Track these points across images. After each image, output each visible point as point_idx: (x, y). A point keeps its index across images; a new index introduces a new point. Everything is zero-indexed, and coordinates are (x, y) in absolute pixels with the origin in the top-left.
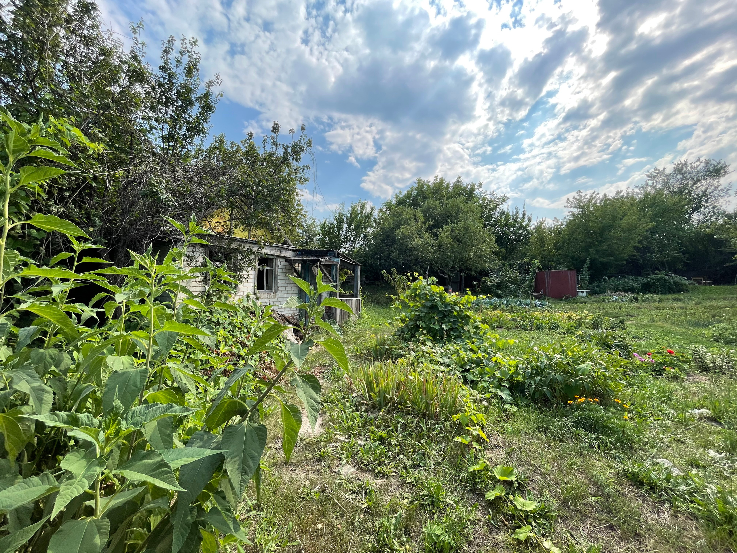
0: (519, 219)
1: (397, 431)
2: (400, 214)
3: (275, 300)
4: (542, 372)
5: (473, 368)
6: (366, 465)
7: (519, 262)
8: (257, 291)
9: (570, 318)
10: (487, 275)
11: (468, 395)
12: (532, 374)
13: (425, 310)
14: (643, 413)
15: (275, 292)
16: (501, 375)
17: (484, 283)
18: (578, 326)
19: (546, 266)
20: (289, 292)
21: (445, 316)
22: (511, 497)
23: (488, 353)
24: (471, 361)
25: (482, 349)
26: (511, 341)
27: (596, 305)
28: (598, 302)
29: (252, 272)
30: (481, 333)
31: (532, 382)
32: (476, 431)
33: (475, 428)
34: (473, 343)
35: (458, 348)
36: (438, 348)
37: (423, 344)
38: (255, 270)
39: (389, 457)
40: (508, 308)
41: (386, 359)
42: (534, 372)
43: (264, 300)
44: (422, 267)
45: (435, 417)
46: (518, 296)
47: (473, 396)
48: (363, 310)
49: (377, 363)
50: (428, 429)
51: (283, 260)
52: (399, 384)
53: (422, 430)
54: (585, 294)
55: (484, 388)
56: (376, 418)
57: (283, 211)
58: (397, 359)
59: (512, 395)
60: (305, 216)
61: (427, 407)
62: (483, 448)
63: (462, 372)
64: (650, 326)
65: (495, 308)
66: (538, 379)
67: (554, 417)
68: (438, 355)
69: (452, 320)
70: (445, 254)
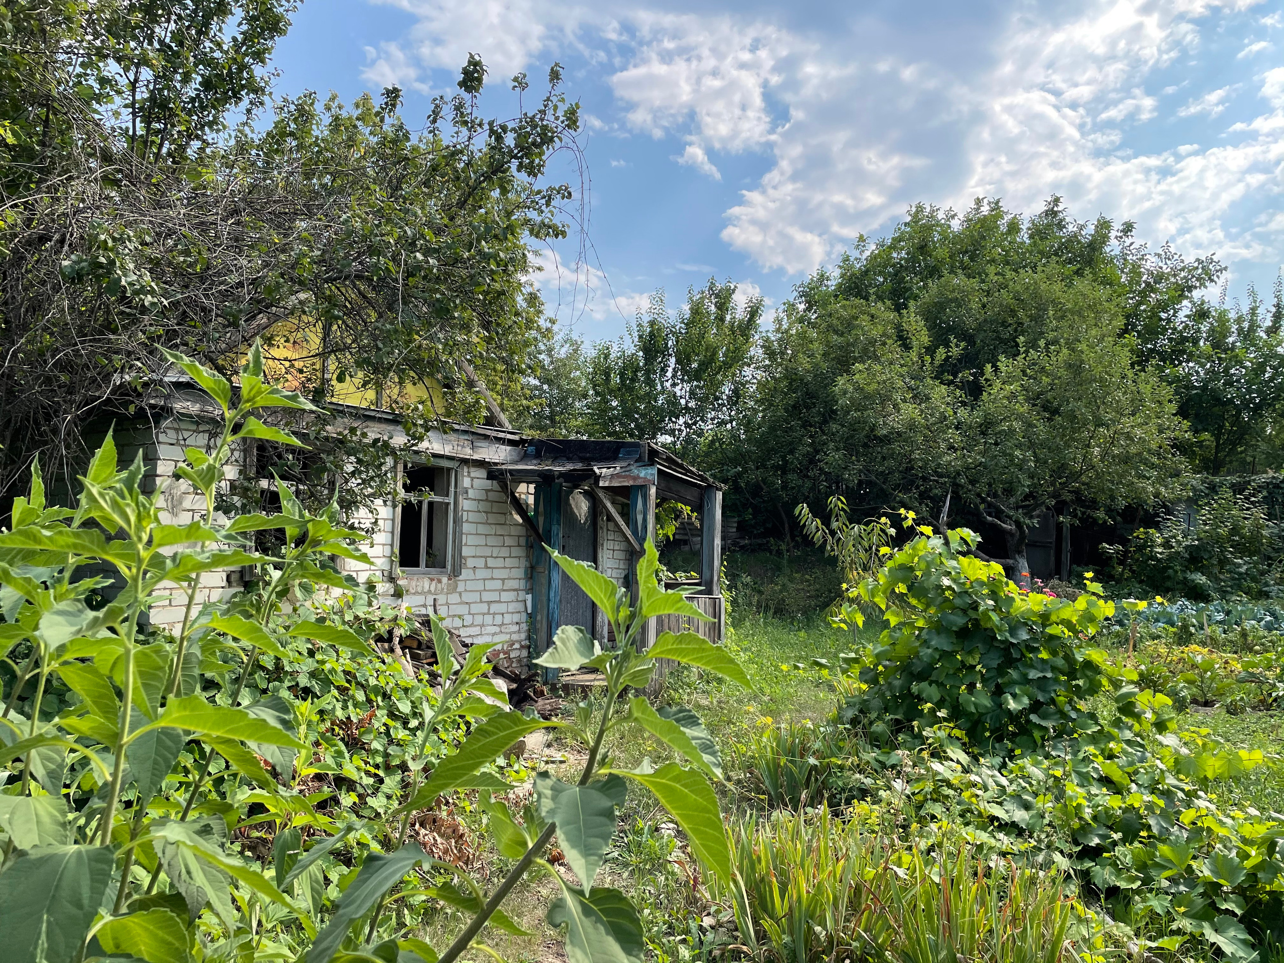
0: (1260, 333)
2: (850, 324)
3: (454, 598)
5: (1115, 844)
7: (1262, 478)
8: (398, 571)
10: (1151, 521)
11: (1099, 941)
13: (941, 641)
15: (456, 573)
16: (1214, 872)
17: (1141, 548)
20: (497, 574)
21: (1010, 662)
23: (1167, 794)
24: (1104, 819)
25: (1143, 779)
29: (384, 512)
34: (1111, 757)
35: (1058, 773)
36: (988, 772)
37: (938, 754)
38: (394, 506)
40: (1231, 636)
41: (813, 802)
43: (420, 600)
44: (923, 496)
46: (1265, 595)
47: (1117, 944)
48: (730, 635)
49: (781, 815)
51: (482, 473)
52: (858, 891)
55: (1153, 916)
57: (486, 326)
58: (848, 802)
59: (1257, 942)
60: (547, 334)
65: (1184, 637)
68: (989, 794)
69: (1033, 674)
70: (1005, 454)
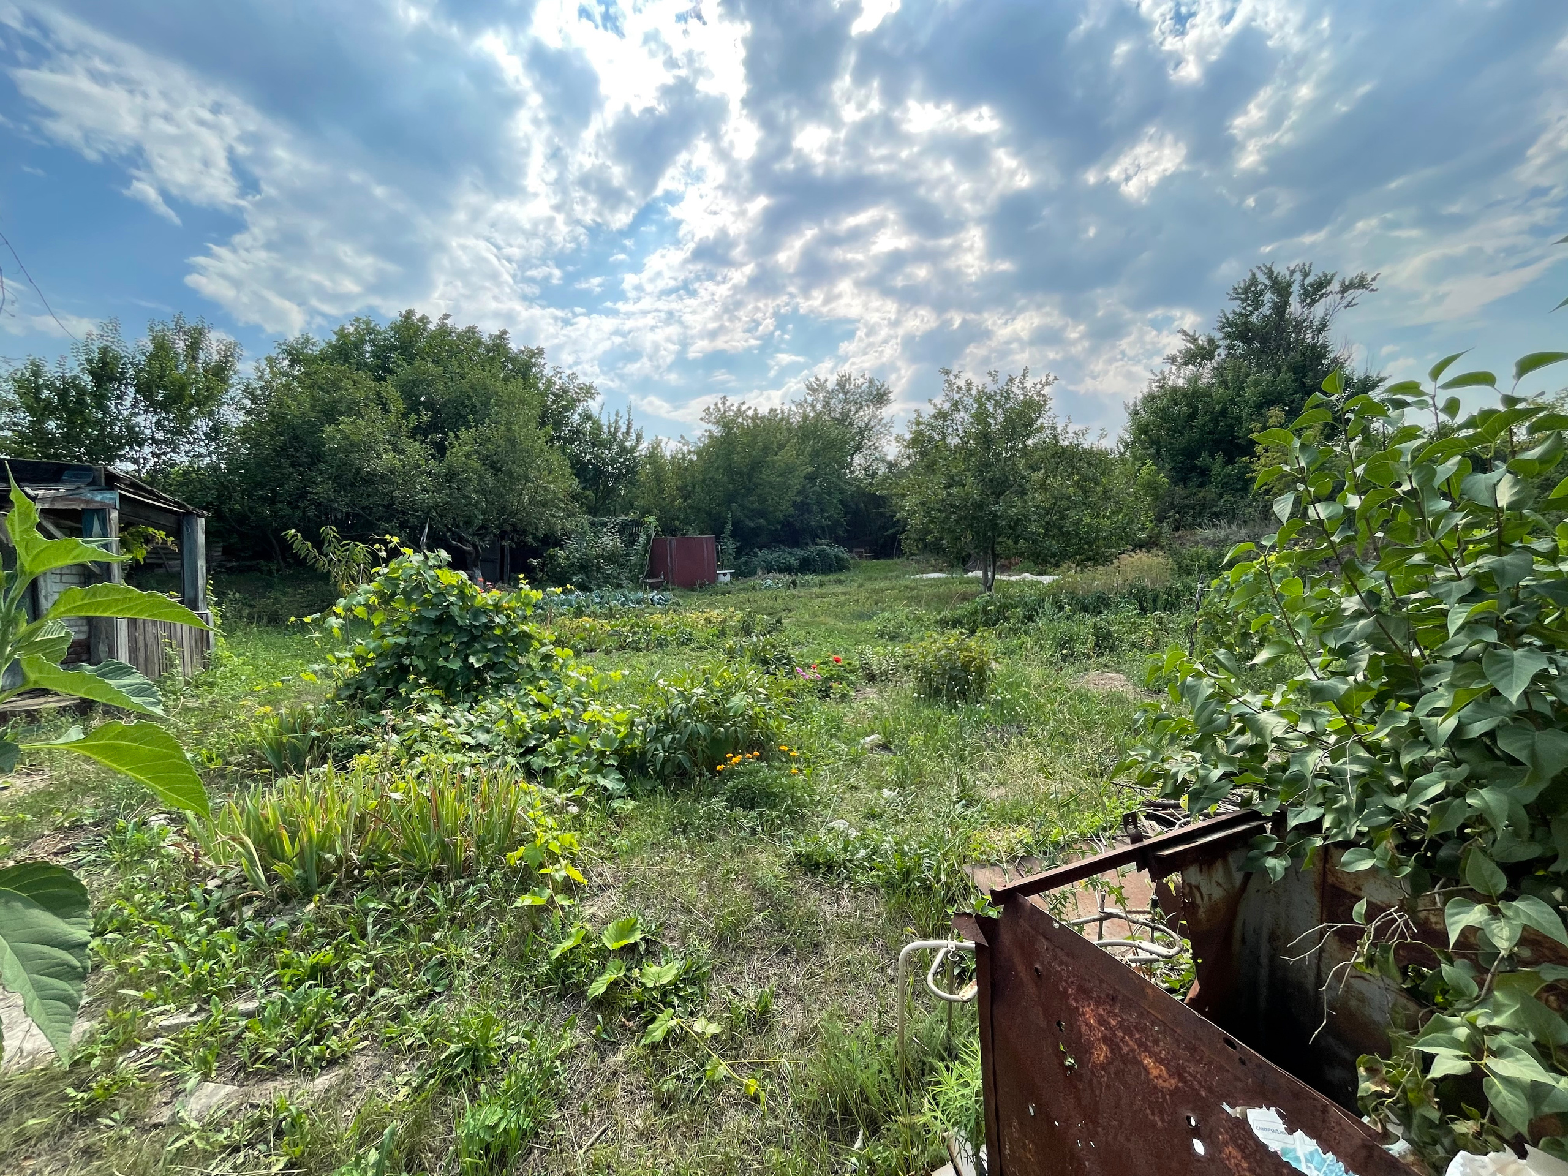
0: (619, 434)
1: (363, 936)
4: (674, 724)
5: (545, 742)
6: (272, 1059)
7: (619, 518)
9: (708, 621)
10: (558, 544)
11: (538, 803)
12: (658, 731)
13: (424, 630)
14: (812, 757)
16: (603, 745)
17: (552, 561)
18: (723, 633)
19: (668, 528)
21: (474, 639)
22: (636, 972)
23: (574, 707)
24: (539, 728)
25: (560, 700)
26: (616, 675)
27: (743, 596)
28: (745, 590)
30: (556, 668)
31: (659, 746)
32: (560, 872)
33: (557, 866)
34: (541, 689)
35: (509, 705)
36: (460, 714)
37: (422, 709)
39: (345, 1009)
40: (604, 610)
41: (315, 764)
42: (661, 726)
44: (403, 526)
45: (465, 870)
46: (620, 586)
47: (548, 801)
48: (219, 644)
50: (451, 904)
52: (363, 818)
53: (436, 910)
54: (728, 578)
55: (568, 778)
56: (294, 924)
58: (350, 757)
59: (626, 778)
61: (445, 853)
62: (577, 901)
63: (522, 755)
64: (812, 624)
65: (578, 613)
66: (668, 738)
67: (696, 800)
68: (462, 729)
69: (491, 646)
70: (465, 497)
